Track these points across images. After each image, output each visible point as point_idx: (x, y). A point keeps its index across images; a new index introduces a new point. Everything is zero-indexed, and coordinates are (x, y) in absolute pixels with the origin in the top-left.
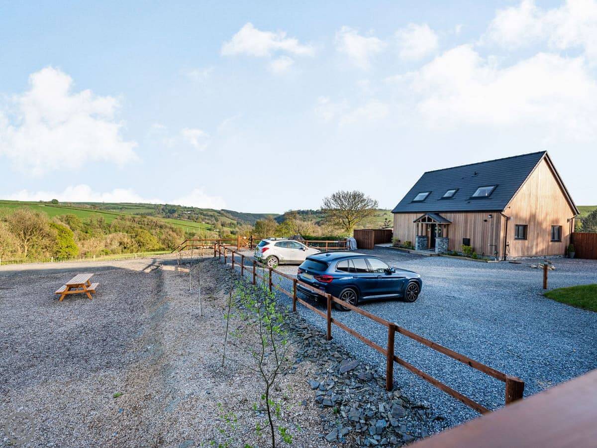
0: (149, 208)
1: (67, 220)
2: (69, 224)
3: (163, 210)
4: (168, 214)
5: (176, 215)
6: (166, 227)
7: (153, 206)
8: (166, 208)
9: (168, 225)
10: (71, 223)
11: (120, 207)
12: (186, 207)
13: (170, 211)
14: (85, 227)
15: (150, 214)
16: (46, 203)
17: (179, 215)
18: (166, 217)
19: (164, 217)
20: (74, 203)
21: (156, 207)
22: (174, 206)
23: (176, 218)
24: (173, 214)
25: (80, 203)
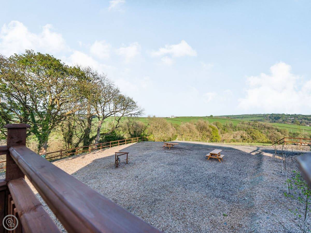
0: (259, 117)
1: (216, 124)
2: (217, 126)
3: (270, 117)
4: (274, 120)
5: (281, 120)
6: (272, 128)
7: (262, 116)
8: (272, 116)
9: (274, 127)
10: (218, 126)
11: (241, 117)
12: (289, 115)
13: (276, 118)
14: (224, 128)
15: (261, 120)
16: (208, 117)
17: (283, 120)
18: (273, 122)
19: (271, 122)
20: (219, 116)
21: (265, 116)
22: (279, 114)
23: (280, 123)
24: (278, 120)
25: (221, 116)
